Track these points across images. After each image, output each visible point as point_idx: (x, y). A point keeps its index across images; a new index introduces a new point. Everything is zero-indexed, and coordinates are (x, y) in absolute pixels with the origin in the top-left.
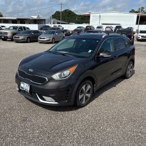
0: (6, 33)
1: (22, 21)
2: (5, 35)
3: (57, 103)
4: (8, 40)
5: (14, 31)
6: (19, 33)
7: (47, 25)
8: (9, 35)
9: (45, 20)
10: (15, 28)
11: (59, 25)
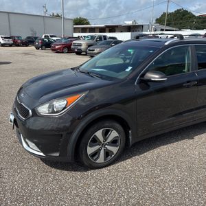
0: (80, 45)
1: (112, 29)
2: (79, 47)
3: (42, 154)
4: (83, 53)
5: (91, 42)
6: (96, 44)
7: (144, 33)
8: (83, 47)
9: (142, 26)
10: (92, 38)
11: (162, 32)
